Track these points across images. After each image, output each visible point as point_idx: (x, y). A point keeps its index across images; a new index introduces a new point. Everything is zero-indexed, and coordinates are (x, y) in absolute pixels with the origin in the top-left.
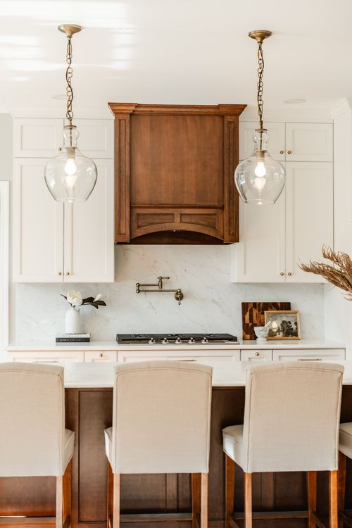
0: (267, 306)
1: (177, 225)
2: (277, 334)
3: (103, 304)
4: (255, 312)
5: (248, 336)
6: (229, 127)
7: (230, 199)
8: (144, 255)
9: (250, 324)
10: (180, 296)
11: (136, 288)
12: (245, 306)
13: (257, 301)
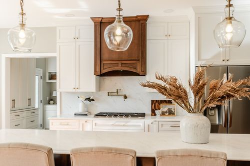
0: (162, 102)
1: (120, 68)
2: (166, 113)
3: (93, 100)
4: (157, 104)
5: (153, 114)
6: (142, 26)
7: (142, 56)
9: (154, 109)
10: (126, 97)
11: (107, 94)
12: (152, 101)
13: (158, 100)
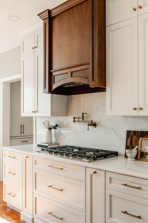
0: (143, 134)
1: (70, 79)
2: (147, 156)
4: (135, 138)
8: (79, 101)
9: (130, 147)
11: (73, 120)
